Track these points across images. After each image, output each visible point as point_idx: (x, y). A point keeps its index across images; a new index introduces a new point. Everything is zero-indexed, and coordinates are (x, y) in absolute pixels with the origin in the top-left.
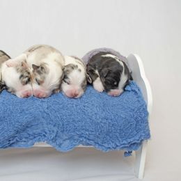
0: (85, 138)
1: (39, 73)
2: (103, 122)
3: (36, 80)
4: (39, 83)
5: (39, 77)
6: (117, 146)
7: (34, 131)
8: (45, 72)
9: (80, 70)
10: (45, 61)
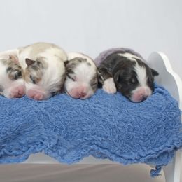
0: (97, 145)
1: (35, 68)
2: (121, 125)
3: (31, 77)
4: (35, 81)
5: (34, 73)
6: (141, 157)
7: (28, 139)
8: (43, 67)
9: (89, 64)
10: (42, 55)
